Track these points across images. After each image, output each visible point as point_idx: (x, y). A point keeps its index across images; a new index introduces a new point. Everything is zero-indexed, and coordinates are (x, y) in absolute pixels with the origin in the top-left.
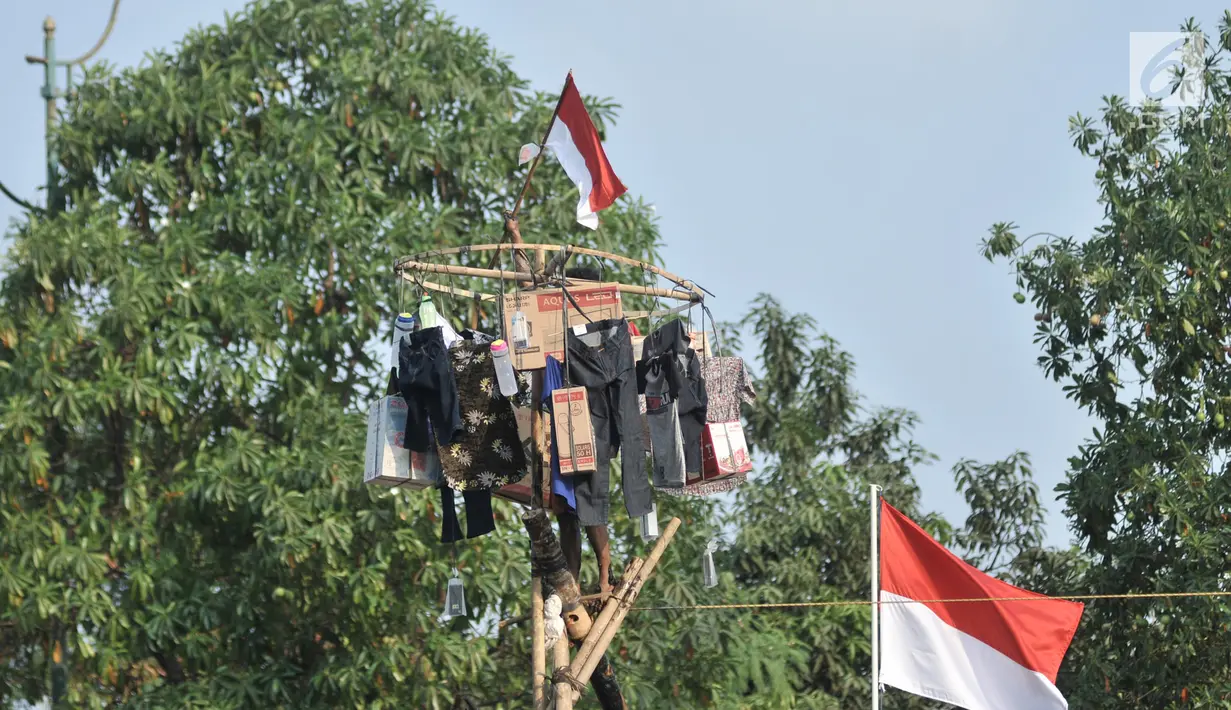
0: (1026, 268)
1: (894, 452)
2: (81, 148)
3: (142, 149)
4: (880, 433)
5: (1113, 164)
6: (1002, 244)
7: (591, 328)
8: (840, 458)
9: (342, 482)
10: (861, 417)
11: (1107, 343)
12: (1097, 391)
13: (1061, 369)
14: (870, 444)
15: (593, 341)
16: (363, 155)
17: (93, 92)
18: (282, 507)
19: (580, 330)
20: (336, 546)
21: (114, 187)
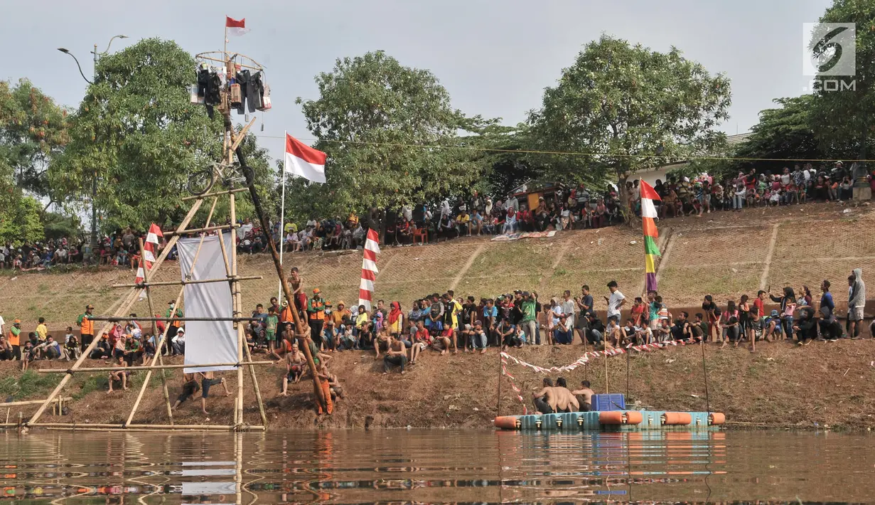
0: (305, 106)
1: (264, 156)
2: (103, 70)
3: (115, 72)
4: (261, 153)
5: (322, 86)
6: (299, 101)
7: (241, 72)
8: (253, 157)
9: (158, 142)
10: (258, 150)
11: (320, 123)
12: (317, 133)
13: (311, 129)
14: (259, 155)
15: (242, 74)
16: (163, 76)
17: (104, 59)
18: (145, 146)
19: (239, 72)
20: (157, 154)
21: (109, 80)
